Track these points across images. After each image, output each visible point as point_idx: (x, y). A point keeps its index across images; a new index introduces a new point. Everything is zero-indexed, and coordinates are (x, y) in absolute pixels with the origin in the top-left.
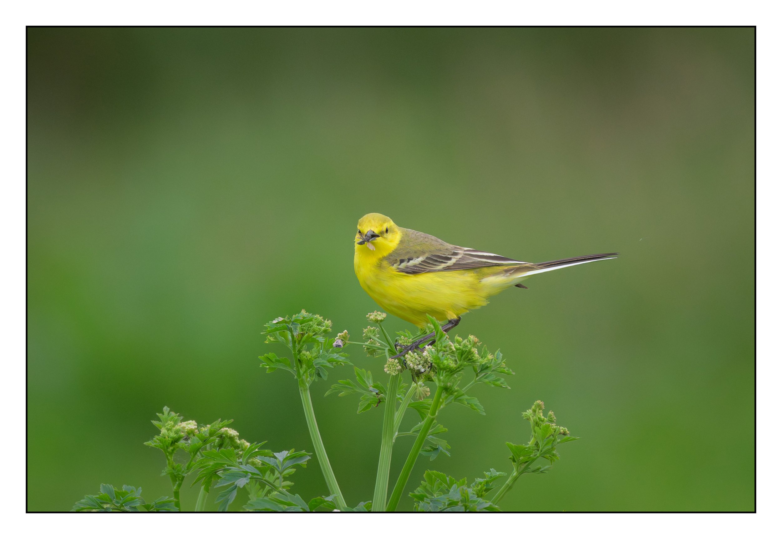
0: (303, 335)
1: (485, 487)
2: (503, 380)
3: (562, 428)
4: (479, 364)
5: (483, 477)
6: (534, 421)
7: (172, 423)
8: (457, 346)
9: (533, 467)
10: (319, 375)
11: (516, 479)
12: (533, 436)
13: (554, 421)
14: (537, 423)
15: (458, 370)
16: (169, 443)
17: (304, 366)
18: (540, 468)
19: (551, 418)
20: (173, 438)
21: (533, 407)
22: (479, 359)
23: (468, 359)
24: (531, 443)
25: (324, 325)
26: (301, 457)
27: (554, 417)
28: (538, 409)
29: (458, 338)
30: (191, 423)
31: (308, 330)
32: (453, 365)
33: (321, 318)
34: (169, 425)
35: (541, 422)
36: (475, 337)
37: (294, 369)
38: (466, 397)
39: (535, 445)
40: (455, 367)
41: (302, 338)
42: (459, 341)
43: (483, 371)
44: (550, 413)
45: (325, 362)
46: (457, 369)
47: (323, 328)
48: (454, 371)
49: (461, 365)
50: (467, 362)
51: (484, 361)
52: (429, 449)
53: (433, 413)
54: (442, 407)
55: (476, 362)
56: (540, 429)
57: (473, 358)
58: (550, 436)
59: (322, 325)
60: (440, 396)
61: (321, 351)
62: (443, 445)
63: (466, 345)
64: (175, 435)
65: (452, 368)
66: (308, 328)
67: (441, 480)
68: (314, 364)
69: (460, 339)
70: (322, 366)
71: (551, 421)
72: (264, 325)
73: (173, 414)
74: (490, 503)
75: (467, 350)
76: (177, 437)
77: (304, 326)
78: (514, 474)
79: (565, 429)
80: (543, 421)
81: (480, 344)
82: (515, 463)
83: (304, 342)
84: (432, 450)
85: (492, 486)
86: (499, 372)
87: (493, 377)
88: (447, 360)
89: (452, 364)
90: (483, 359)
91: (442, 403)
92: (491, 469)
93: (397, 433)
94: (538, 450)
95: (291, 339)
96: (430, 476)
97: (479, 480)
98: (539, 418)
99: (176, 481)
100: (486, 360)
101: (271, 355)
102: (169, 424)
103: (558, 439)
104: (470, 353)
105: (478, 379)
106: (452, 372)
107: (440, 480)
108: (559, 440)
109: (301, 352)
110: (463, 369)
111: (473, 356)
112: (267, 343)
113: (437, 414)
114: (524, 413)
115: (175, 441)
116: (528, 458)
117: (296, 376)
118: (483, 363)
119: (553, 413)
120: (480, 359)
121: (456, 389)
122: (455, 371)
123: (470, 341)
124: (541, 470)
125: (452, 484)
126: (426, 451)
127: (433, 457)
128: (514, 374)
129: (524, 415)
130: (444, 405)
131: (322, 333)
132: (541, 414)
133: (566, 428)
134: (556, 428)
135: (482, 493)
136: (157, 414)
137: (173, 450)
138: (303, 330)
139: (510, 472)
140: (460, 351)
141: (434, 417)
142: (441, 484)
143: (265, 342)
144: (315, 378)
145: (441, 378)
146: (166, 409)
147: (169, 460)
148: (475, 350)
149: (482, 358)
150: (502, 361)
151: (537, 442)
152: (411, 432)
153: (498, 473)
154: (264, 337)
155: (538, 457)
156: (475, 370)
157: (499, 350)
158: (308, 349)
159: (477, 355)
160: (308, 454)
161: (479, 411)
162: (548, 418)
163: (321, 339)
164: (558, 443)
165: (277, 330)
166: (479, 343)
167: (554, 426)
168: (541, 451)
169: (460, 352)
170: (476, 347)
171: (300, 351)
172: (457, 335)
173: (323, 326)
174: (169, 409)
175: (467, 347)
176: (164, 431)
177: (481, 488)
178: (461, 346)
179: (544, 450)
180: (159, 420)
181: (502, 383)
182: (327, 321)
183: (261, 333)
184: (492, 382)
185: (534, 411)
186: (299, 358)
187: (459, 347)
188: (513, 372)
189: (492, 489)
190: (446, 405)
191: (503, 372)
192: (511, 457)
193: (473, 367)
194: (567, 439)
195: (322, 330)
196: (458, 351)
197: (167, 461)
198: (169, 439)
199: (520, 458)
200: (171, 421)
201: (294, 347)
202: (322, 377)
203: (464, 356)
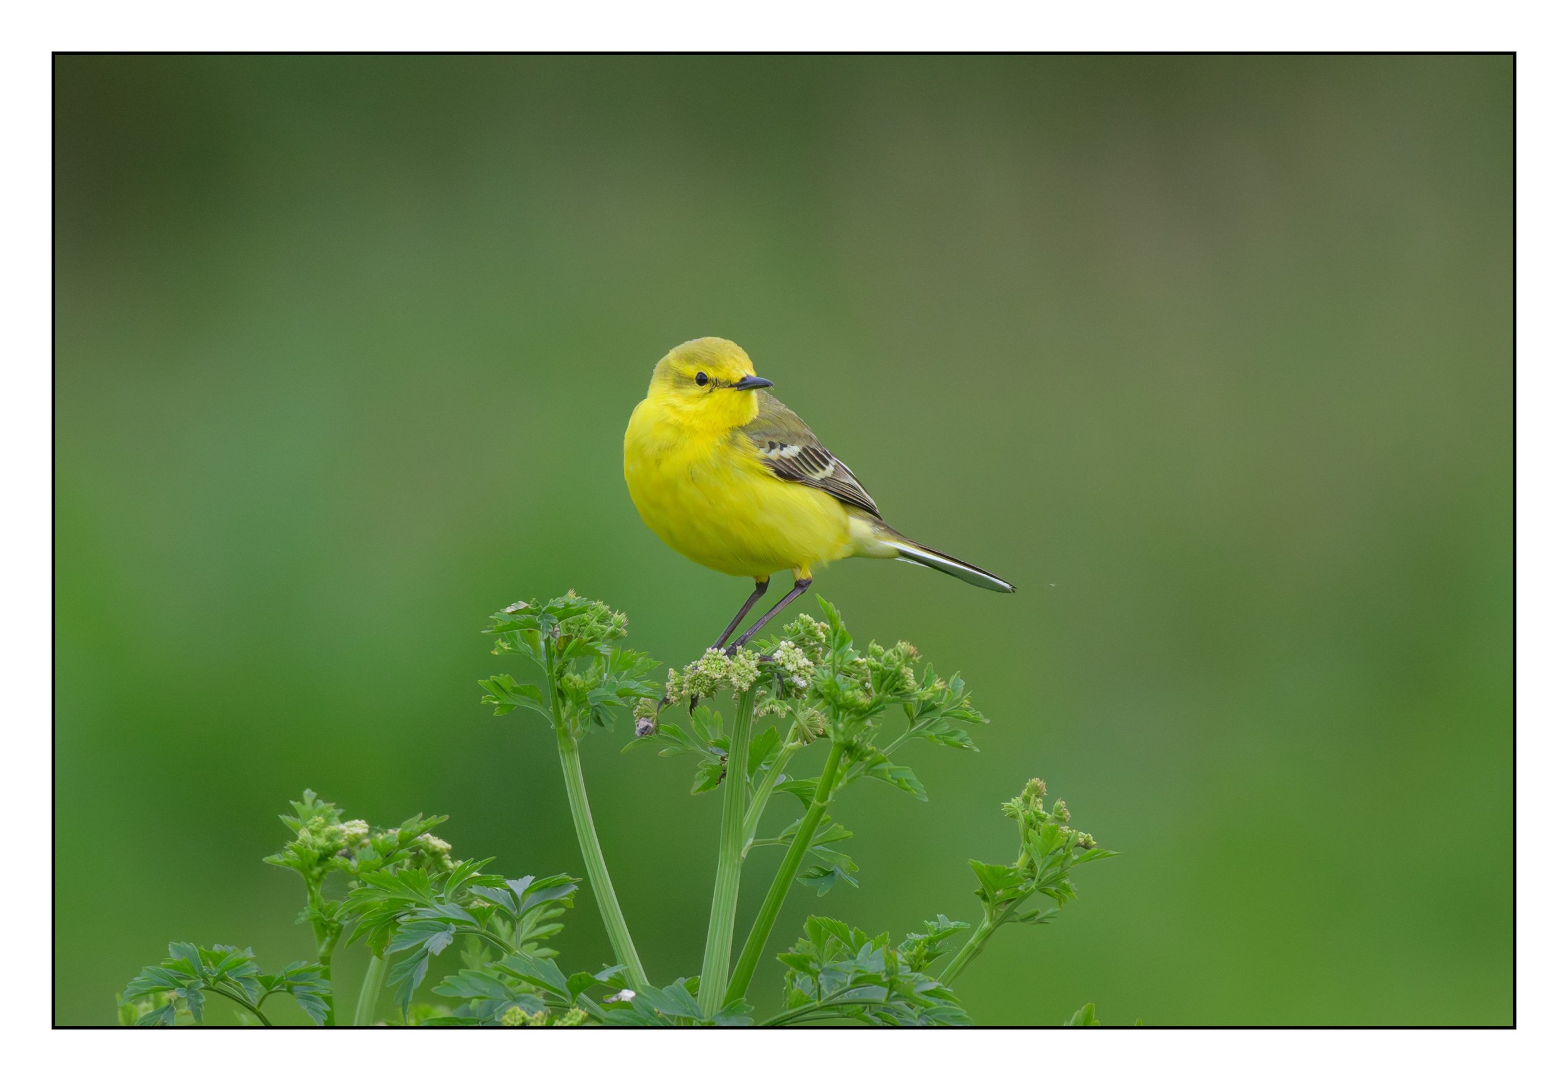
0: (568, 639)
1: (926, 951)
2: (963, 733)
3: (1082, 833)
4: (916, 699)
5: (923, 930)
6: (1026, 820)
7: (320, 820)
8: (873, 662)
9: (1022, 910)
10: (598, 721)
11: (988, 935)
12: (1023, 848)
13: (1065, 820)
14: (1031, 824)
15: (874, 709)
16: (314, 859)
17: (569, 703)
18: (1036, 914)
19: (1061, 814)
20: (323, 849)
21: (1025, 792)
22: (916, 689)
23: (894, 688)
24: (1021, 862)
25: (612, 622)
26: (561, 886)
27: (1064, 812)
28: (1034, 795)
29: (875, 645)
30: (357, 825)
31: (579, 631)
32: (863, 700)
33: (606, 608)
34: (316, 824)
35: (1039, 822)
36: (910, 645)
37: (549, 710)
38: (889, 766)
39: (1028, 867)
40: (867, 705)
41: (566, 646)
42: (876, 653)
43: (925, 715)
44: (1059, 803)
45: (612, 695)
46: (872, 708)
47: (610, 629)
48: (866, 712)
49: (879, 702)
50: (891, 695)
51: (926, 694)
52: (814, 872)
53: (824, 798)
54: (840, 784)
55: (912, 694)
56: (1039, 834)
57: (905, 686)
58: (1058, 849)
59: (609, 622)
60: (836, 764)
61: (605, 675)
62: (843, 864)
63: (891, 659)
64: (327, 844)
65: (861, 705)
66: (581, 626)
67: (838, 935)
68: (588, 698)
69: (878, 648)
70: (604, 702)
71: (1060, 820)
72: (490, 617)
73: (321, 804)
74: (937, 984)
75: (891, 672)
76: (330, 847)
77: (572, 624)
78: (985, 925)
79: (1088, 837)
80: (1043, 819)
81: (918, 658)
82: (987, 904)
83: (571, 653)
84: (821, 875)
85: (940, 948)
86: (956, 717)
87: (945, 727)
88: (852, 690)
89: (862, 697)
90: (925, 688)
91: (840, 778)
92: (938, 915)
93: (751, 841)
94: (1033, 879)
95: (544, 646)
96: (816, 929)
97: (914, 937)
98: (1036, 813)
99: (326, 935)
100: (931, 692)
101: (505, 679)
102: (316, 822)
103: (1074, 855)
104: (898, 676)
105: (914, 731)
106: (862, 713)
107: (836, 937)
108: (1075, 857)
109: (565, 674)
110: (883, 708)
111: (907, 684)
112: (497, 653)
113: (830, 798)
114: (1006, 804)
115: (324, 857)
116: (1013, 893)
117: (553, 725)
118: (926, 698)
119: (1064, 802)
120: (918, 689)
121: (870, 748)
122: (870, 712)
123: (899, 654)
124: (1037, 918)
125: (860, 943)
126: (808, 877)
127: (823, 890)
128: (987, 721)
129: (1007, 807)
130: (845, 782)
131: (607, 638)
132: (1041, 806)
133: (1090, 835)
134: (1069, 833)
135: (921, 963)
136: (292, 802)
137: (321, 874)
138: (568, 630)
139: (976, 922)
140: (878, 672)
141: (825, 804)
142: (839, 944)
143: (492, 652)
144: (591, 728)
145: (840, 725)
146: (309, 794)
147: (312, 892)
148: (909, 673)
149: (923, 688)
150: (963, 695)
151: (1032, 861)
152: (779, 838)
153: (953, 924)
154: (490, 642)
155: (1033, 891)
156: (909, 714)
157: (959, 674)
158: (581, 669)
159: (912, 682)
160: (573, 881)
161: (915, 792)
162: (1053, 813)
163: (604, 648)
164: (1075, 862)
165: (514, 626)
166: (917, 656)
167: (1066, 829)
168: (1040, 880)
169: (877, 674)
170: (911, 667)
171: (561, 674)
172: (874, 640)
173: (611, 625)
174: (314, 794)
175: (893, 664)
176: (304, 834)
177: (919, 952)
178: (881, 662)
179: (1045, 878)
180: (295, 814)
181: (962, 740)
182: (619, 614)
183: (483, 632)
184: (941, 736)
185: (1027, 800)
186: (560, 687)
187: (876, 663)
188: (985, 718)
189: (941, 954)
190: (849, 781)
191: (965, 718)
192: (978, 890)
193: (905, 705)
194: (1091, 856)
195: (607, 632)
196: (875, 672)
197: (309, 896)
198: (316, 851)
199: (998, 893)
200: (319, 816)
201: (550, 664)
202: (603, 726)
203: (886, 683)
